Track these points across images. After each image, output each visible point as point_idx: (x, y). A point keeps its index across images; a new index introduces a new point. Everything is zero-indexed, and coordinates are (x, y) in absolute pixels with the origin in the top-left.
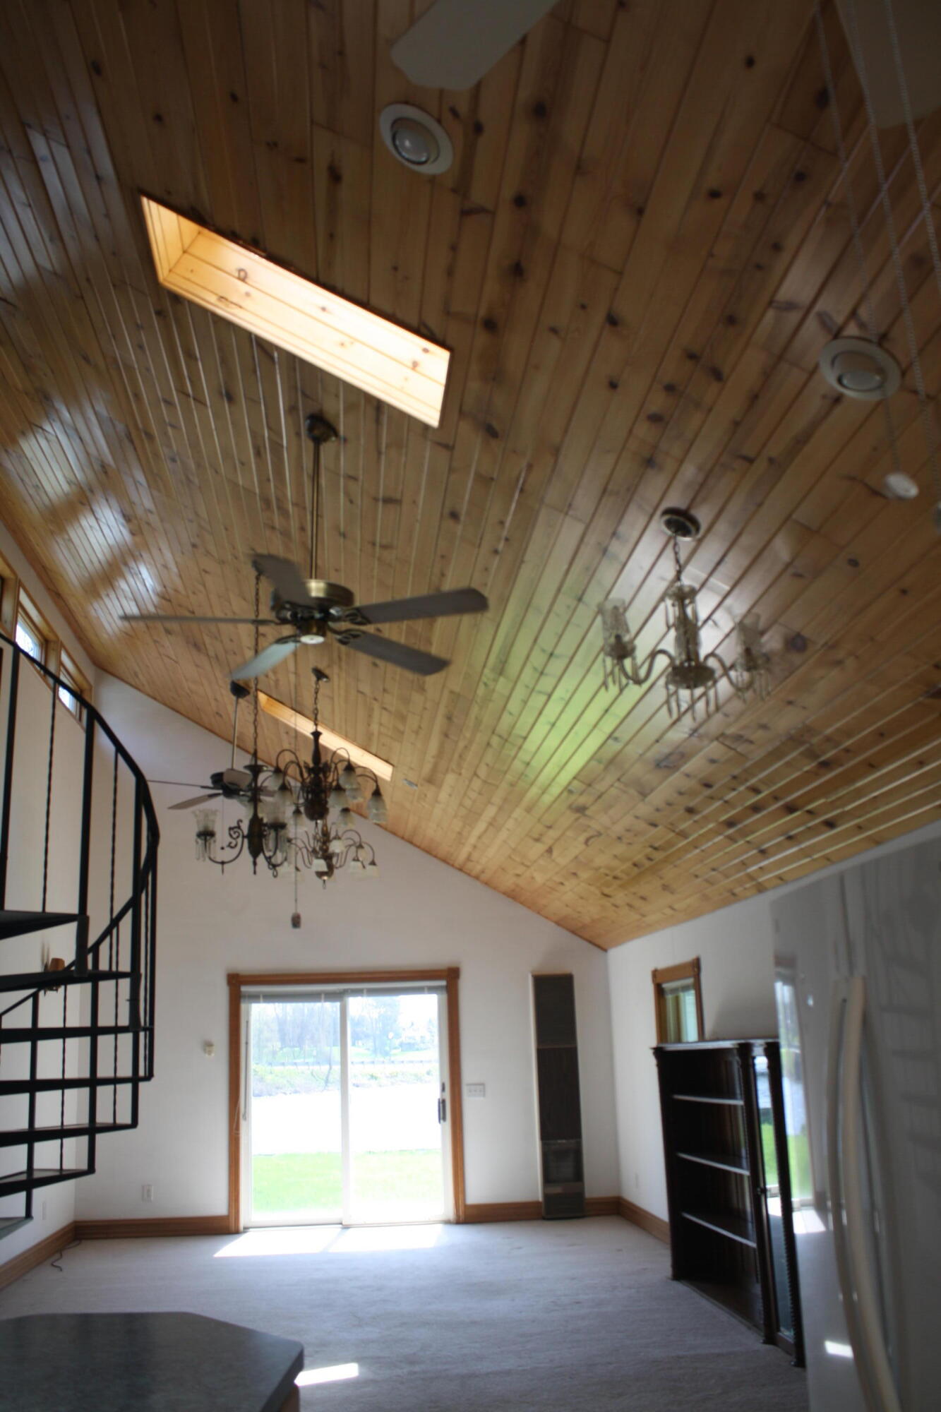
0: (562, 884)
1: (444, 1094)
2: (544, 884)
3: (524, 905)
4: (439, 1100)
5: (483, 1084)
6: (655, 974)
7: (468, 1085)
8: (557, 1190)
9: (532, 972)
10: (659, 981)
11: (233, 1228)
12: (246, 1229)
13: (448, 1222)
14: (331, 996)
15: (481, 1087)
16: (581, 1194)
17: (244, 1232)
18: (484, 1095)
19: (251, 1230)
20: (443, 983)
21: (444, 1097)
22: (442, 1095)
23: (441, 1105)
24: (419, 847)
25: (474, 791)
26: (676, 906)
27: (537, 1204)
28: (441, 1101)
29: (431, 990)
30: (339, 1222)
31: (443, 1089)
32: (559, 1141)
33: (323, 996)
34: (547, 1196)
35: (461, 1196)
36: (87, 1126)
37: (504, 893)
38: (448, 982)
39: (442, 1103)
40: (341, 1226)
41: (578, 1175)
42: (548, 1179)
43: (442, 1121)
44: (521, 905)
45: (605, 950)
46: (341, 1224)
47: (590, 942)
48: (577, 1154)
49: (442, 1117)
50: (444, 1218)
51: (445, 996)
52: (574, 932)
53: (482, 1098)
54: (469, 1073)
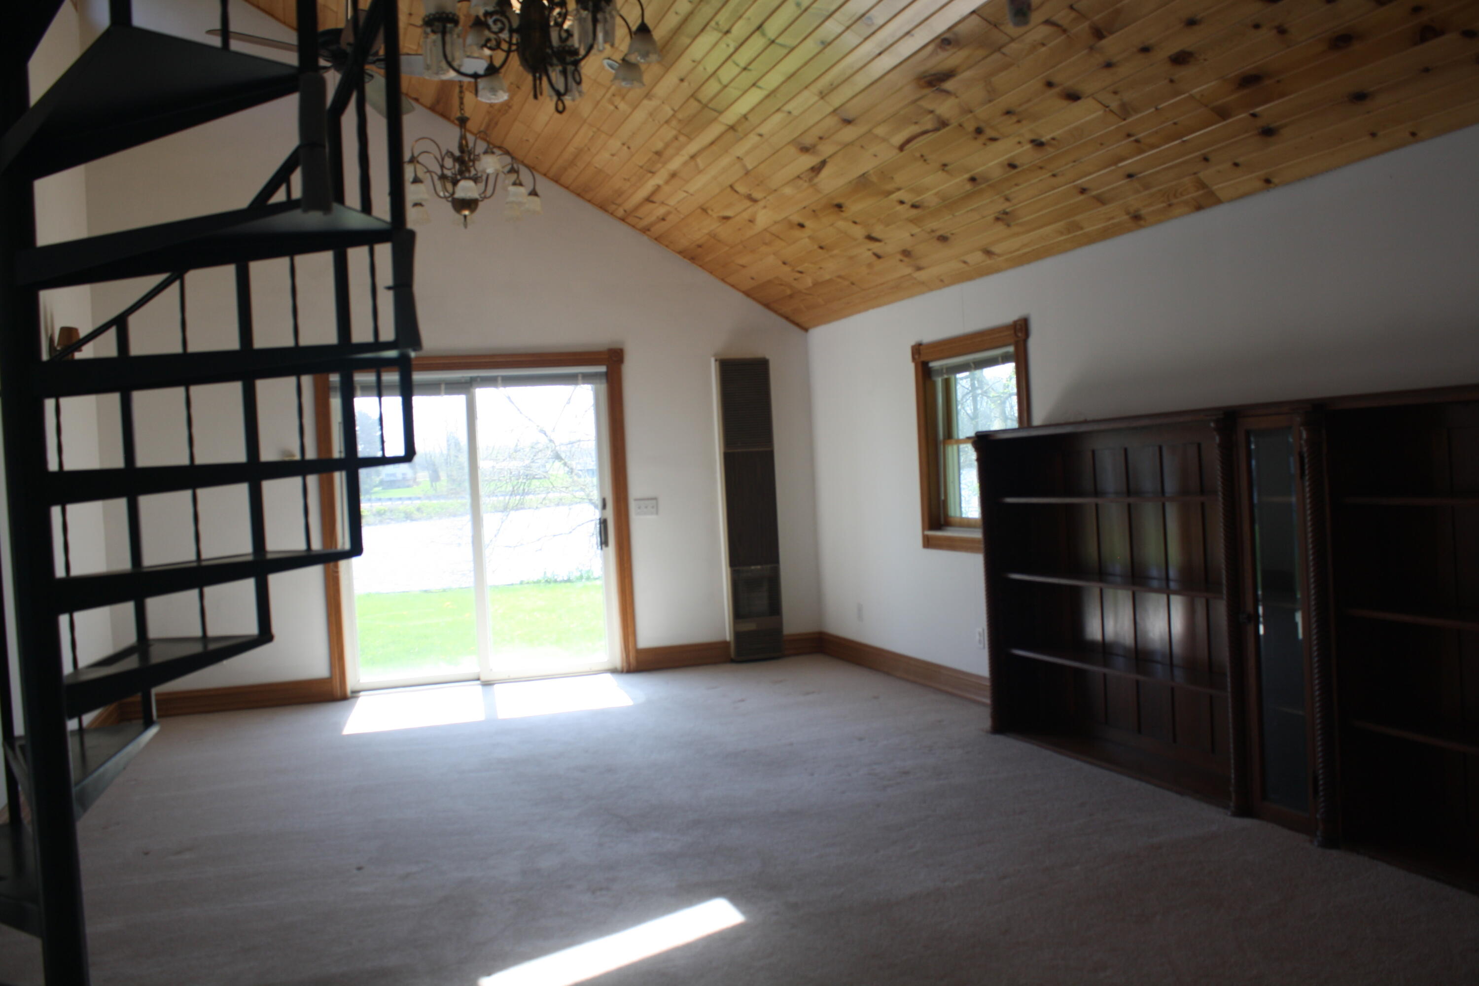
0: (801, 226)
1: (604, 511)
2: (766, 230)
3: (704, 268)
4: (600, 519)
5: (655, 499)
6: (918, 350)
7: (636, 500)
8: (749, 626)
9: (715, 355)
10: (924, 358)
11: (338, 693)
12: (355, 693)
13: (614, 671)
14: (453, 387)
15: (654, 502)
16: (778, 629)
17: (352, 697)
18: (657, 513)
19: (362, 693)
20: (603, 369)
21: (605, 517)
22: (602, 514)
23: (602, 526)
24: (567, 188)
25: (737, 65)
26: (996, 249)
27: (725, 644)
28: (602, 520)
29: (587, 378)
30: (476, 677)
31: (604, 506)
32: (753, 567)
33: (443, 386)
34: (738, 635)
35: (631, 639)
36: (250, 558)
37: (680, 253)
38: (608, 368)
39: (603, 523)
40: (478, 682)
41: (775, 607)
42: (739, 612)
43: (603, 546)
44: (700, 269)
45: (806, 330)
46: (478, 679)
47: (787, 318)
48: (773, 583)
49: (604, 542)
50: (609, 666)
51: (603, 387)
52: (767, 306)
53: (654, 517)
54: (637, 488)
